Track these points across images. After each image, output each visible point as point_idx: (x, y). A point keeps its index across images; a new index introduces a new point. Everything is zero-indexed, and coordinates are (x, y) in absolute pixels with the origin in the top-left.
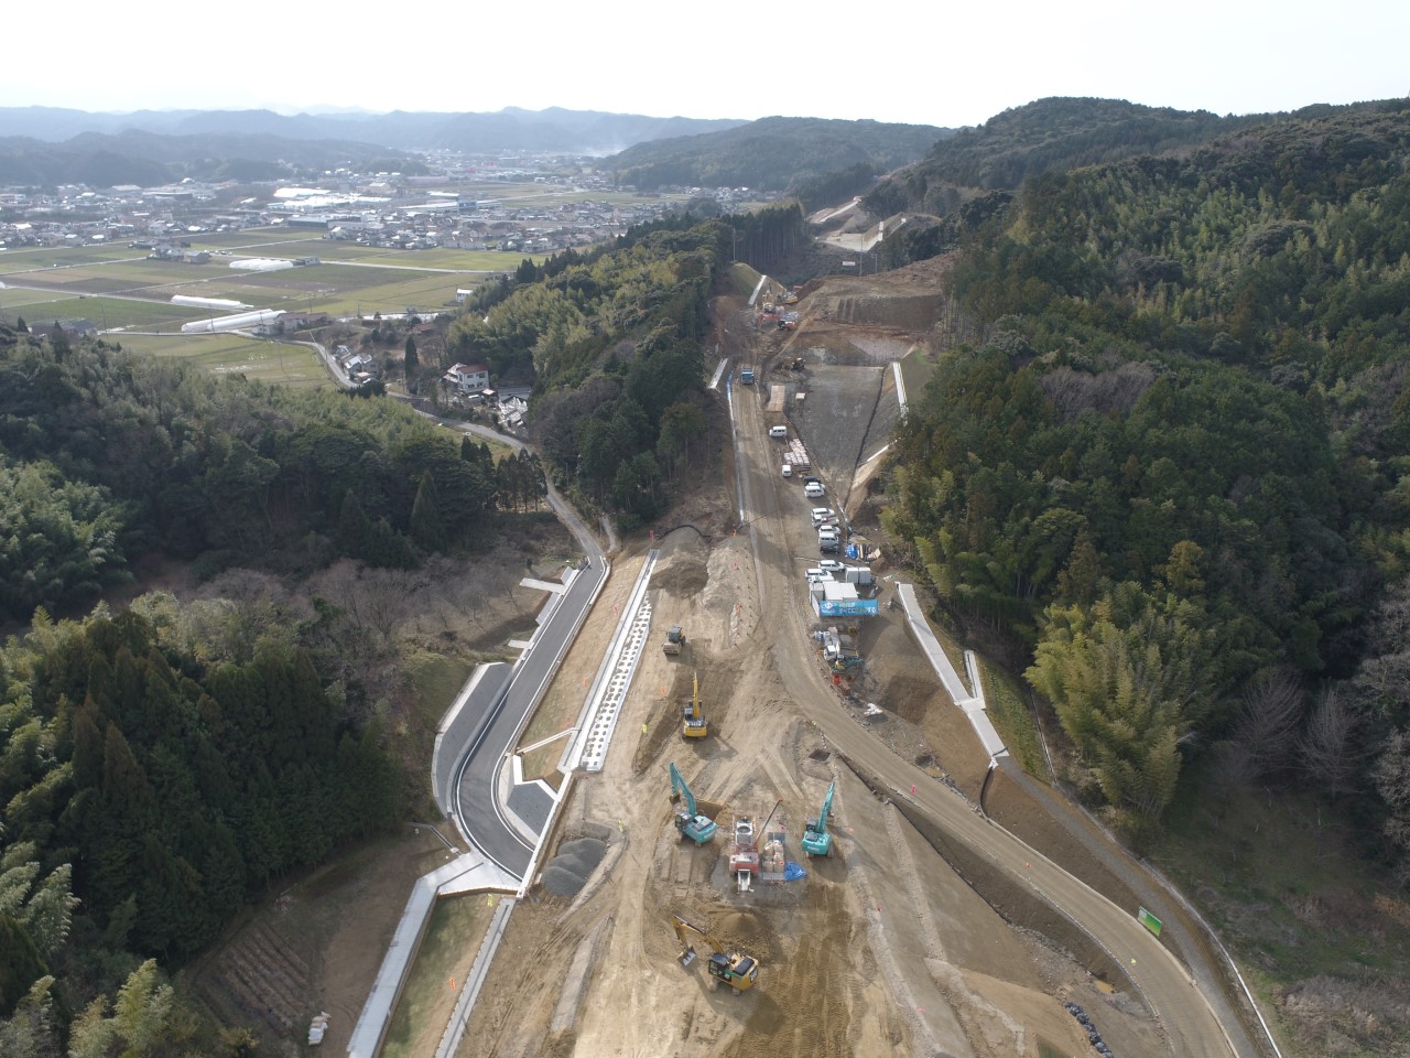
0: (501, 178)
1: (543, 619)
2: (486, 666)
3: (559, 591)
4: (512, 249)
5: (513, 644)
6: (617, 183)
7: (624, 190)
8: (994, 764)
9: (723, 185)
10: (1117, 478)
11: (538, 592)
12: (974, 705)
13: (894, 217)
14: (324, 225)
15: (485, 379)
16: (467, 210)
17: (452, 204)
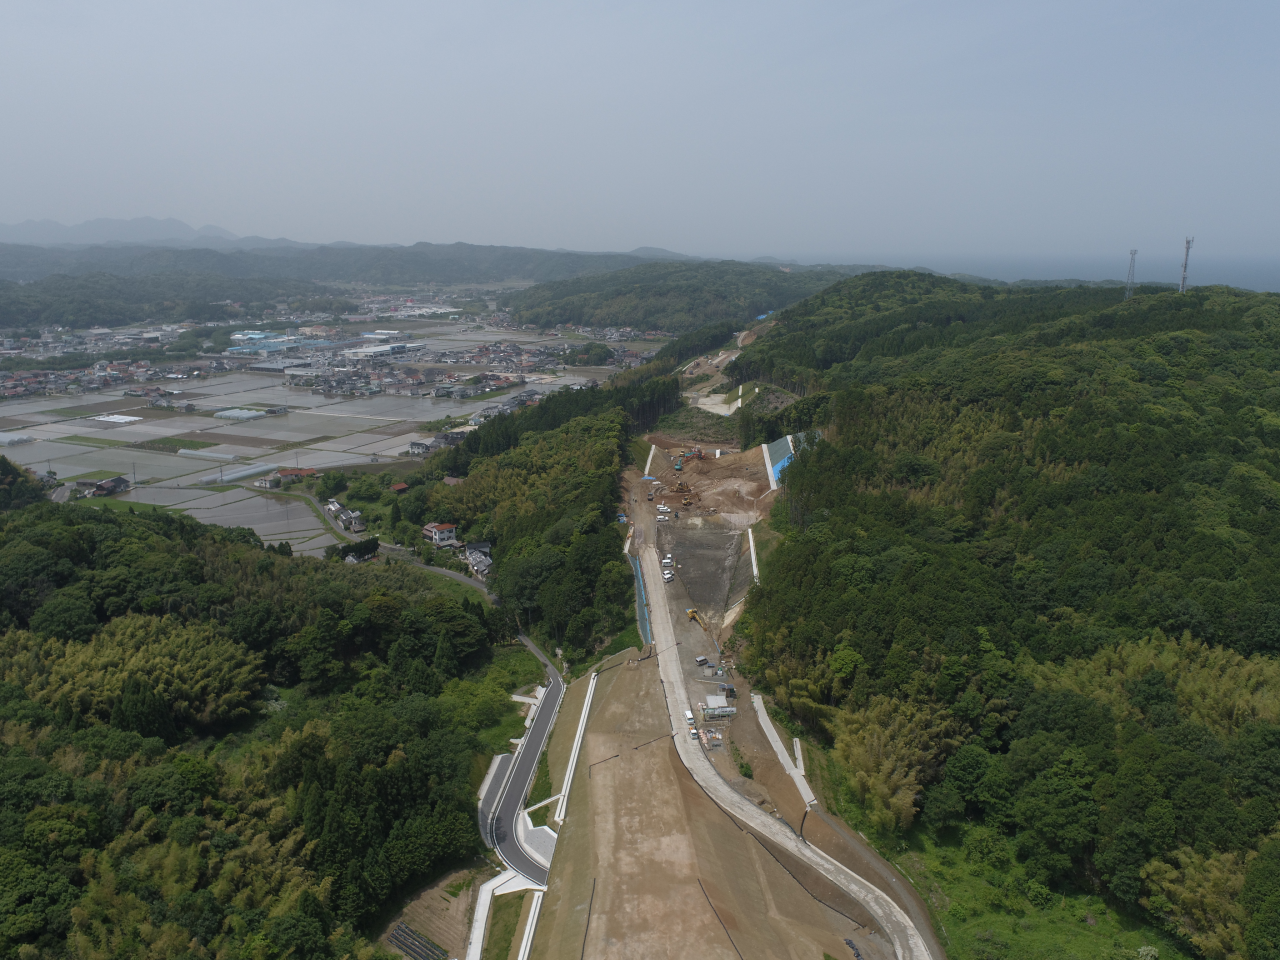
0: (421, 316)
1: (528, 723)
2: (500, 757)
3: (535, 702)
4: (444, 396)
5: (512, 741)
6: (520, 323)
7: (527, 329)
8: (808, 809)
9: (610, 325)
10: (880, 631)
11: (523, 704)
12: (797, 773)
13: (750, 384)
14: (282, 371)
15: (453, 535)
16: (399, 353)
17: (387, 348)
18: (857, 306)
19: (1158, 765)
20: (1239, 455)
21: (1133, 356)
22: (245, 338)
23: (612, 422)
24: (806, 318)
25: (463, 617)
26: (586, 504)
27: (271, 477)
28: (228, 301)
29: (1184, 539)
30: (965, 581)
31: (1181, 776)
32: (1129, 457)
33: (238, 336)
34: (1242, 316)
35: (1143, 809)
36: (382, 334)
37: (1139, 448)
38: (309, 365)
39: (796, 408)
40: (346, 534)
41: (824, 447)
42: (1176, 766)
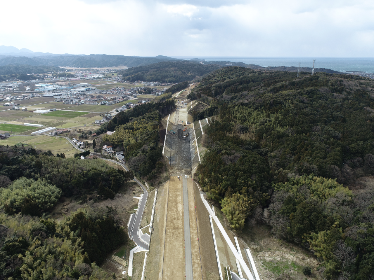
0: (93, 78)
1: (139, 204)
2: (132, 214)
3: (140, 198)
4: (103, 104)
5: (135, 210)
6: (124, 80)
7: (127, 82)
9: (151, 81)
11: (137, 199)
13: (194, 101)
14: (53, 97)
15: (112, 149)
16: (88, 90)
17: (84, 89)
18: (224, 77)
19: (306, 210)
20: (326, 123)
21: (299, 95)
22: (40, 86)
23: (156, 115)
24: (209, 81)
25: (119, 175)
26: (151, 141)
27: (54, 132)
28: (33, 74)
29: (313, 148)
30: (256, 161)
31: (312, 213)
32: (299, 125)
33: (37, 85)
34: (328, 82)
35: (302, 221)
36: (82, 84)
37: (301, 122)
38: (61, 95)
39: (208, 110)
40: (80, 150)
41: (217, 122)
42: (310, 210)
